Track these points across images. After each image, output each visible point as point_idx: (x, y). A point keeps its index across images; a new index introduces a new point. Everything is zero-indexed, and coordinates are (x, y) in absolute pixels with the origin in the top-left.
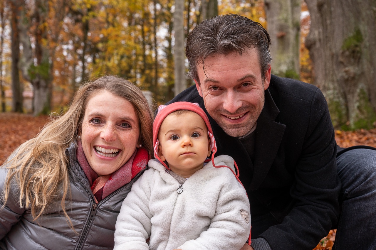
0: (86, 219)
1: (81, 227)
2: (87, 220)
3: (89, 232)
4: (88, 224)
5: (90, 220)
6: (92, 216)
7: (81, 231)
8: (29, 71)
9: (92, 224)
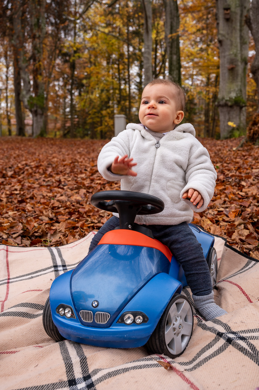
8: (28, 101)
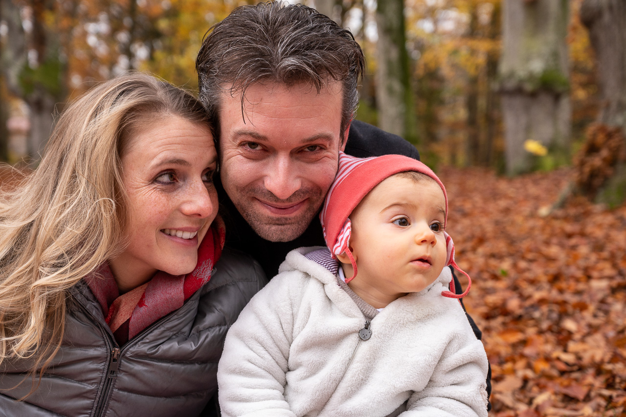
0: (101, 379)
1: (93, 396)
2: (103, 380)
3: (108, 404)
4: (106, 389)
5: (108, 381)
6: (113, 372)
7: (93, 404)
9: (113, 389)
